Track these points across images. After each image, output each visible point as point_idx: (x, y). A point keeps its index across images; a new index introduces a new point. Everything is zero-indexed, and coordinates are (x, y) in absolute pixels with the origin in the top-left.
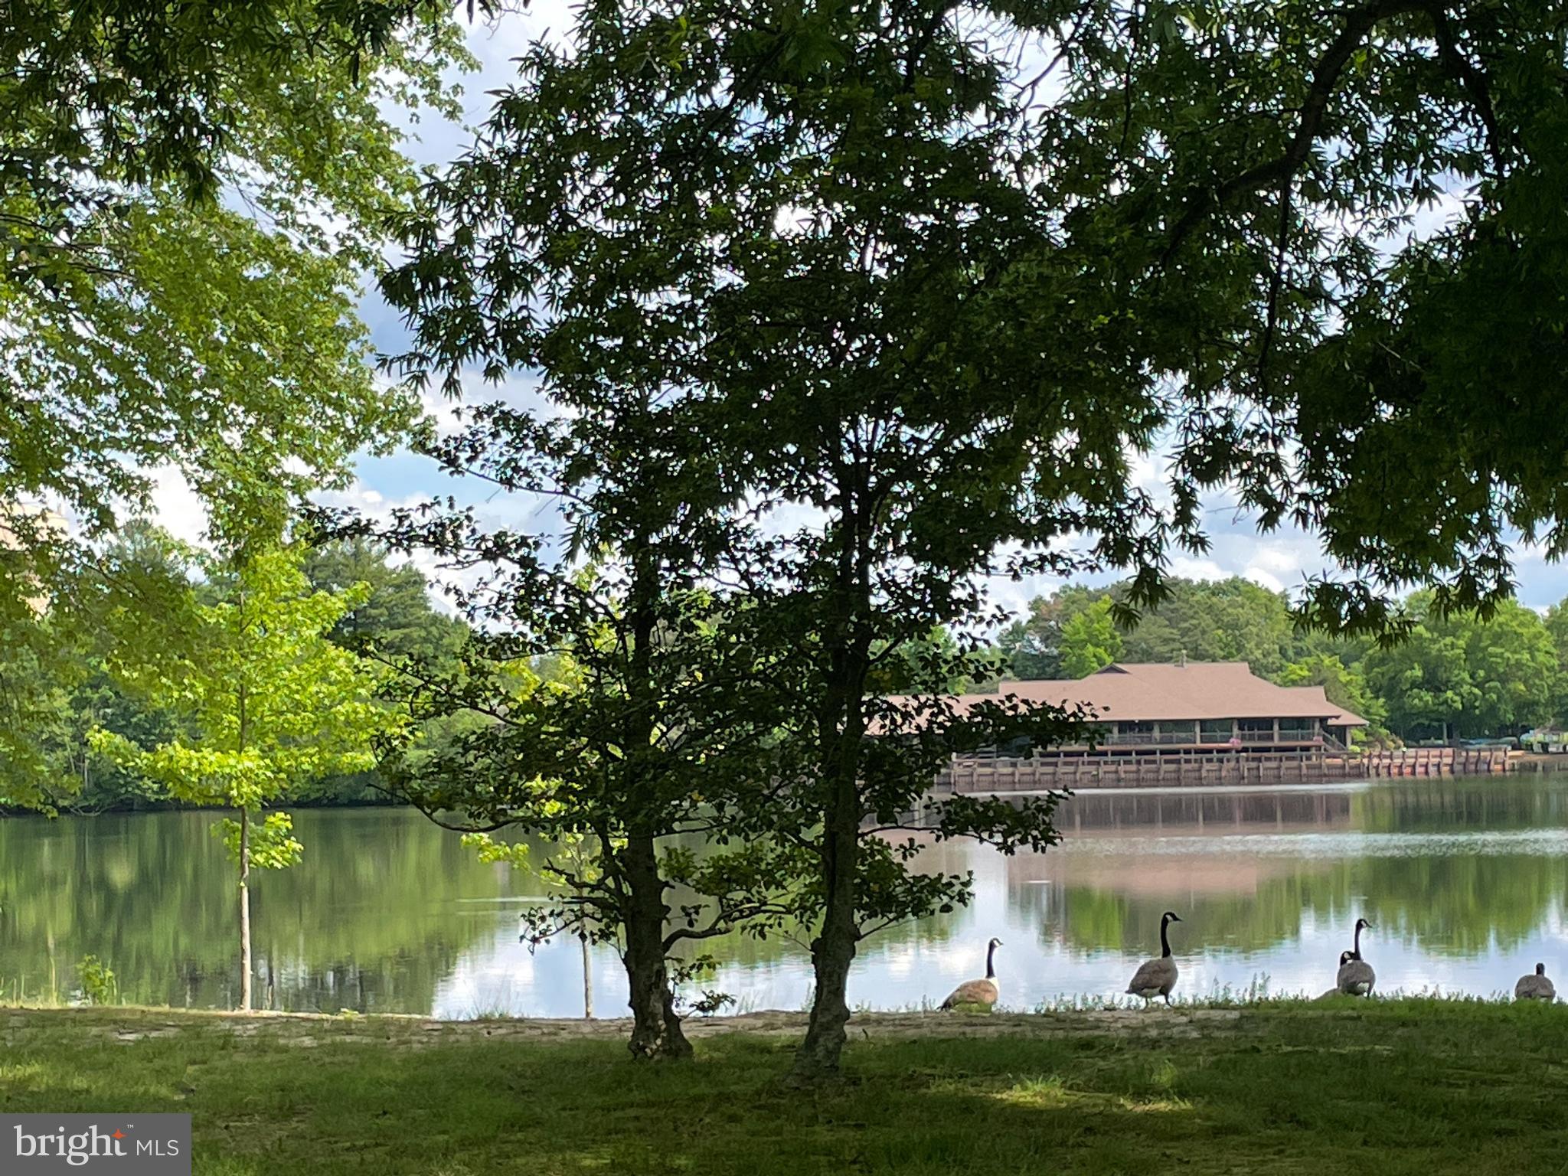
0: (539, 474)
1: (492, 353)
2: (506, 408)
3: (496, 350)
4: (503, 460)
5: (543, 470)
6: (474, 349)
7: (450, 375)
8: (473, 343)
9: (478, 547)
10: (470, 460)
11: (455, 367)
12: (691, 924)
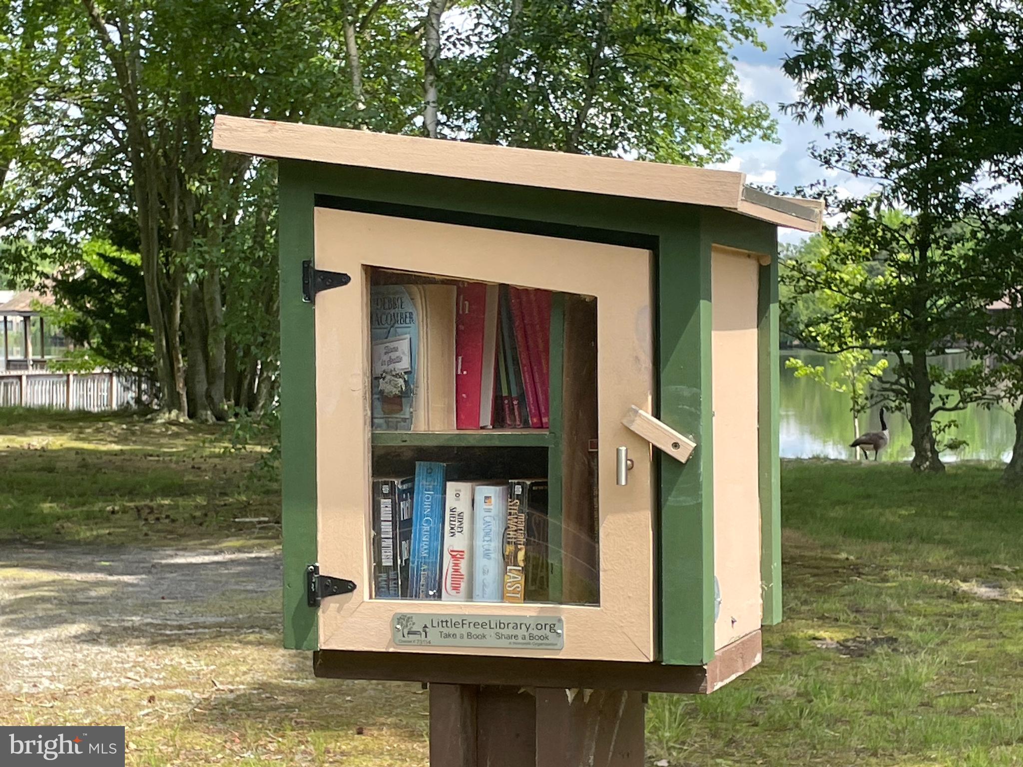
0: (872, 168)
1: (841, 101)
2: (853, 133)
3: (843, 99)
4: (854, 161)
5: (874, 166)
6: (832, 99)
7: (818, 114)
8: (831, 96)
9: (838, 206)
10: (837, 161)
11: (821, 110)
12: (944, 404)
